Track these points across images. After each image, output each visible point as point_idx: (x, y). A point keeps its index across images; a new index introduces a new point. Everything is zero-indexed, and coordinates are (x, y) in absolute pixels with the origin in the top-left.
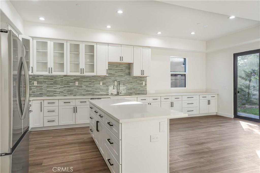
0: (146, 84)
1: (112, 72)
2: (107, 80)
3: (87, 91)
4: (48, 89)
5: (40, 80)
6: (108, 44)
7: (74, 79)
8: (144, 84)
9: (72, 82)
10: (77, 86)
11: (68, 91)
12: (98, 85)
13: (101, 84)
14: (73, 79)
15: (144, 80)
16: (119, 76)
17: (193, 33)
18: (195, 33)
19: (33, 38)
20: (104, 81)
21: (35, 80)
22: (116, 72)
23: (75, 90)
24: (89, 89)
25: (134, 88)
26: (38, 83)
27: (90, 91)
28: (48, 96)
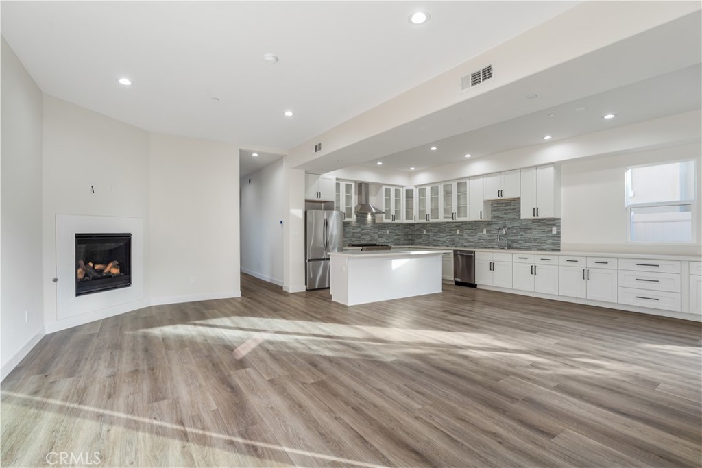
0: (559, 233)
1: (500, 214)
2: (492, 226)
3: (469, 241)
4: (434, 238)
5: (428, 228)
6: (483, 176)
7: (456, 226)
8: (555, 233)
9: (453, 230)
10: (459, 235)
11: (450, 241)
12: (480, 234)
13: (485, 232)
14: (454, 226)
15: (554, 225)
16: (509, 219)
17: (609, 117)
18: (615, 115)
19: (416, 186)
20: (489, 228)
21: (424, 228)
22: (505, 214)
23: (457, 239)
24: (471, 239)
25: (535, 240)
26: (427, 231)
27: (472, 242)
28: (434, 245)
